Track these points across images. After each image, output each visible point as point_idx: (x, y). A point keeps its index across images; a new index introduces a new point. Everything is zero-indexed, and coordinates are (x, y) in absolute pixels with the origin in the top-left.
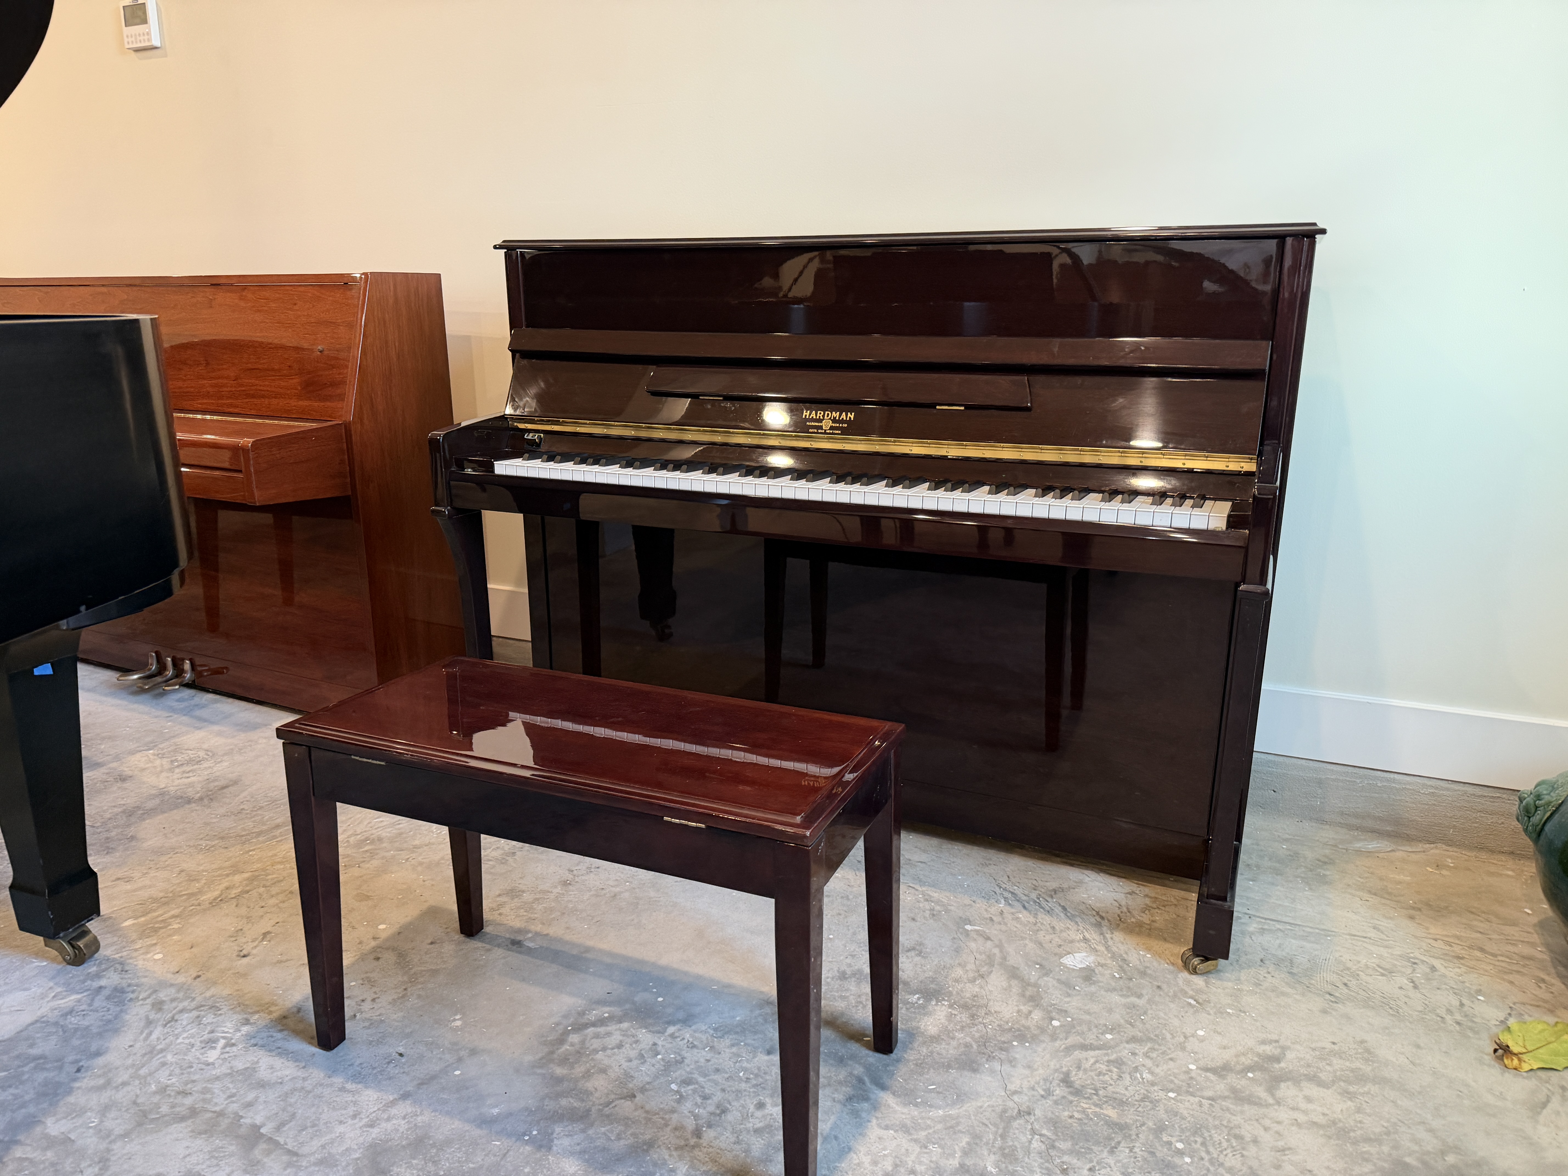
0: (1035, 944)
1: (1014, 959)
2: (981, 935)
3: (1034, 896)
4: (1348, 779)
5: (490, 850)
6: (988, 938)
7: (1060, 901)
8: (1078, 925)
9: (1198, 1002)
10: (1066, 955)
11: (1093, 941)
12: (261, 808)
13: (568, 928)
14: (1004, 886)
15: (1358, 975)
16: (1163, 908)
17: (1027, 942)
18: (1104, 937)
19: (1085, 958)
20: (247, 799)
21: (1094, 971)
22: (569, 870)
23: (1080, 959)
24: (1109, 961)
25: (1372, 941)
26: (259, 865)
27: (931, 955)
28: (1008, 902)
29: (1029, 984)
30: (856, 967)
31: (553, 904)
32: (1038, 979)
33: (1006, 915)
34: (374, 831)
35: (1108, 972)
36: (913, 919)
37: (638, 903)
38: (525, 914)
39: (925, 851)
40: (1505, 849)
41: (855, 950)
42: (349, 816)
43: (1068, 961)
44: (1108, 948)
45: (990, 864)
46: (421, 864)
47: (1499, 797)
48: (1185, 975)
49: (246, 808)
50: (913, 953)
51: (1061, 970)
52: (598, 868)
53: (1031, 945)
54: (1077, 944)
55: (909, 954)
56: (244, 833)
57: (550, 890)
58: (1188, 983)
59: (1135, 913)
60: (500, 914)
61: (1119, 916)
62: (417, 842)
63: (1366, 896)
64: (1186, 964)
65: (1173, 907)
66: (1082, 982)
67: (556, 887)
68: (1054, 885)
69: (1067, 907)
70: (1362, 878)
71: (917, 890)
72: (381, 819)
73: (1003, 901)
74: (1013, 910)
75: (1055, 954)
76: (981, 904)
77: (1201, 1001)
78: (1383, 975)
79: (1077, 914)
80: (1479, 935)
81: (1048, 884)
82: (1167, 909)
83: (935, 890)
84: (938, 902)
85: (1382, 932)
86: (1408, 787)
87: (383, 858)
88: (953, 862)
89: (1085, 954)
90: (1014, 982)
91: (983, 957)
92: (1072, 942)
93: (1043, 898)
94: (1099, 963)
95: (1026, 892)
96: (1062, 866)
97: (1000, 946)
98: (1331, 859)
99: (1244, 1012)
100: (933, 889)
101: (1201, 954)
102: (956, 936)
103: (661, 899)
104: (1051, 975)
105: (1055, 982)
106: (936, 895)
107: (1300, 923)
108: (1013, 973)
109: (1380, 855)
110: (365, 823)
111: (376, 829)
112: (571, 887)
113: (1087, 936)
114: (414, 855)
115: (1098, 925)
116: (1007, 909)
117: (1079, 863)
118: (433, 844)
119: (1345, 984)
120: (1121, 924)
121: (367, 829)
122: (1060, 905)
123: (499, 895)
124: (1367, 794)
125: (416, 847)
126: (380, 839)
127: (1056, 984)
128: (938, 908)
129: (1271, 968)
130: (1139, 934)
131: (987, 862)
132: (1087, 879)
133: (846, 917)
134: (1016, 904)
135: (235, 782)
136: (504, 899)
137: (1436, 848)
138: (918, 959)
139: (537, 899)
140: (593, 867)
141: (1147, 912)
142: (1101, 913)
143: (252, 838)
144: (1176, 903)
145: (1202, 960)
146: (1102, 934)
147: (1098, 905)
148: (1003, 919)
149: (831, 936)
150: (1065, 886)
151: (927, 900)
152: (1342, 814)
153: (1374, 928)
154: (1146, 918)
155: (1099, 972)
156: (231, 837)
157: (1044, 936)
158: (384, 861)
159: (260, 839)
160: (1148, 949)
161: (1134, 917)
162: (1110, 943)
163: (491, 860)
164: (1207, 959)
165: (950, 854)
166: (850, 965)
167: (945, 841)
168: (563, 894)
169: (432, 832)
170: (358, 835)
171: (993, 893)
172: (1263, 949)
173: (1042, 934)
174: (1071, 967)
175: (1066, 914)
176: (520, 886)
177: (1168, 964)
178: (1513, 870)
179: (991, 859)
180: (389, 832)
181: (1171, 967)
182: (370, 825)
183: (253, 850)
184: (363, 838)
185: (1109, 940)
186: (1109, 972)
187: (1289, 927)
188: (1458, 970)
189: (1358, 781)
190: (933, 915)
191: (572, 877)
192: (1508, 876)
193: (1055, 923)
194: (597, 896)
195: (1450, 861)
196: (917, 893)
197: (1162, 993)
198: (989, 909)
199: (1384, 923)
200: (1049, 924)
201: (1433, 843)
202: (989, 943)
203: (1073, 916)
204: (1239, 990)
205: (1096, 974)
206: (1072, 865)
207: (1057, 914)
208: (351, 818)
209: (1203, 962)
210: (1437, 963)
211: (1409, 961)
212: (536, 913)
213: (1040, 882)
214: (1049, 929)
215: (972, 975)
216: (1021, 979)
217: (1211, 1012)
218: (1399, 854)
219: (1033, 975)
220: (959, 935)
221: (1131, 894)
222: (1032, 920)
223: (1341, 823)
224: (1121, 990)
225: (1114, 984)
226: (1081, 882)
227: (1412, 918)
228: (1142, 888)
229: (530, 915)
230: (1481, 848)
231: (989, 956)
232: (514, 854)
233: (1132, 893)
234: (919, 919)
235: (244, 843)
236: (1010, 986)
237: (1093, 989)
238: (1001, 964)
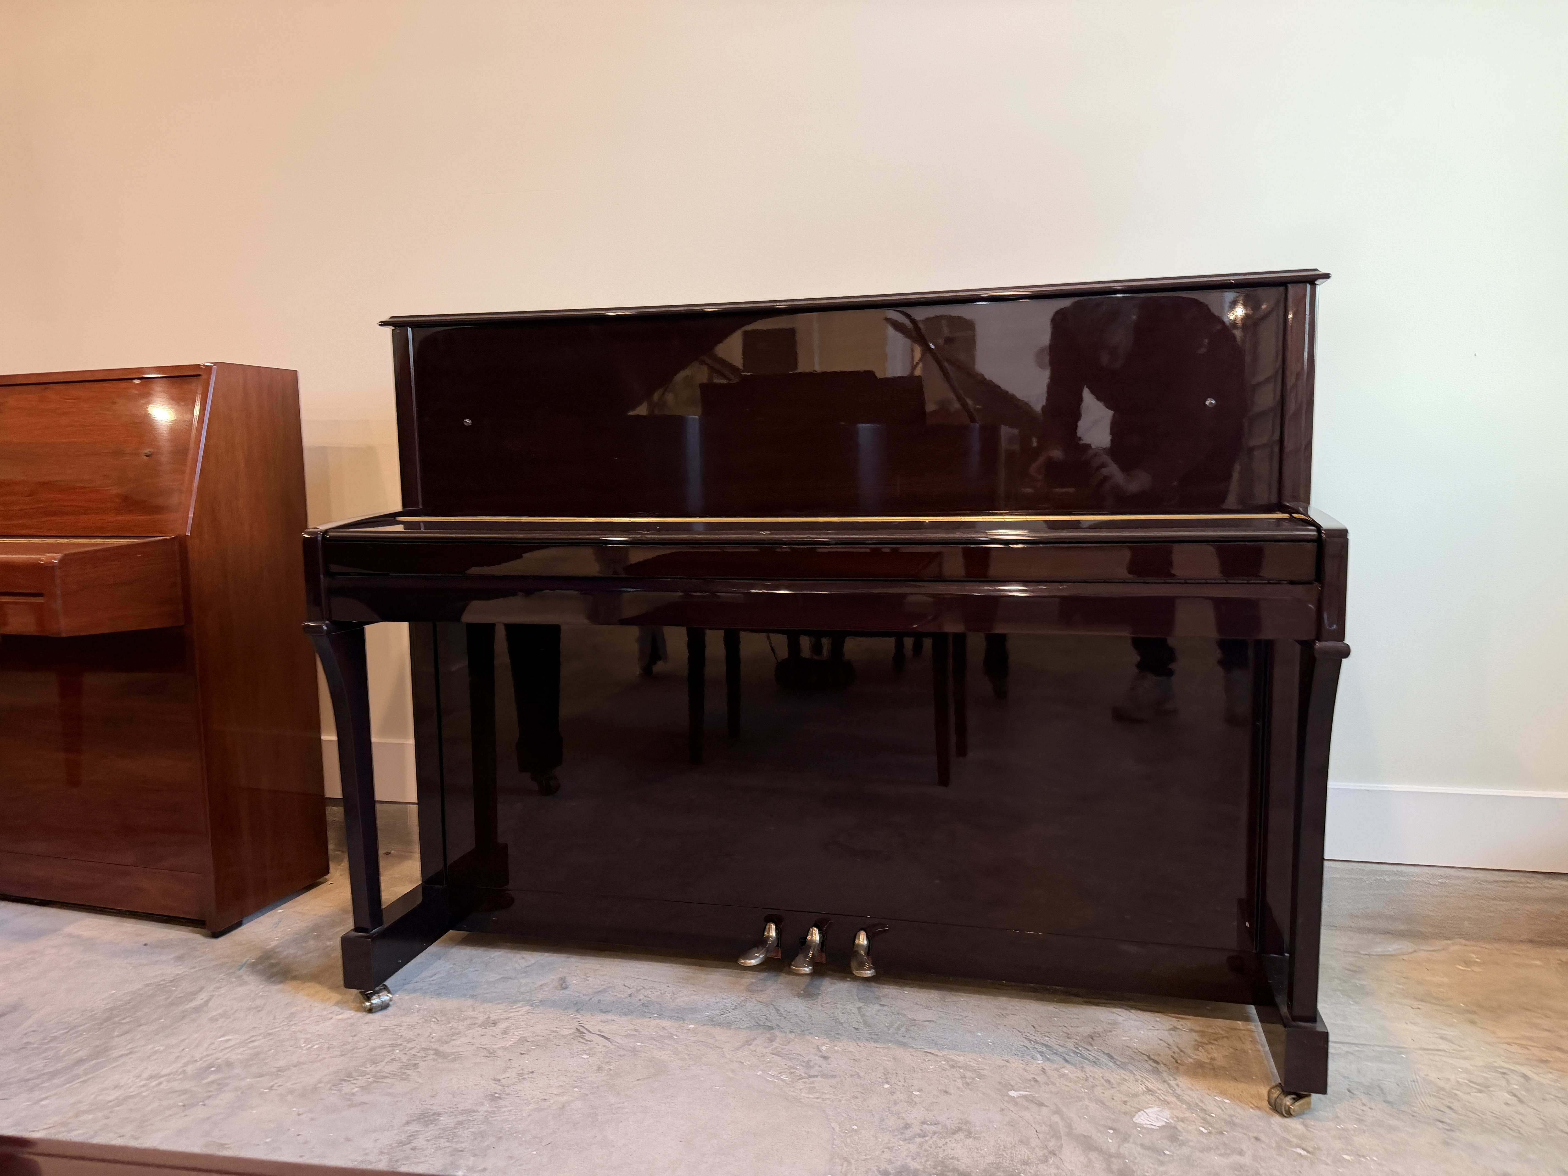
0: (1097, 1104)
1: (1082, 1127)
2: (1032, 1101)
3: (1070, 1045)
4: (1353, 876)
5: (383, 1063)
6: (1041, 1104)
7: (1102, 1048)
8: (1135, 1075)
9: (1308, 1152)
10: (1137, 1113)
11: (1158, 1092)
12: (54, 1039)
13: (510, 1157)
14: (1033, 1038)
15: (1456, 1095)
16: (1215, 1042)
17: (1087, 1102)
18: (1170, 1086)
19: (1160, 1114)
20: (34, 1029)
21: (1175, 1128)
22: (495, 1080)
23: (1155, 1116)
24: (1187, 1114)
25: (1447, 1054)
26: (55, 1119)
27: (984, 1135)
28: (1046, 1057)
29: (1111, 1156)
30: (899, 1163)
31: (483, 1127)
32: (1119, 1147)
33: (1049, 1072)
34: (220, 1055)
35: (1192, 1128)
36: (946, 1092)
37: (597, 1115)
38: (447, 1144)
39: (927, 1007)
40: (1522, 937)
41: (889, 1140)
42: (181, 1038)
43: (1141, 1119)
44: (1178, 1097)
45: (1008, 1014)
46: (291, 1092)
47: (1511, 881)
48: (1277, 1119)
49: (32, 1041)
50: (960, 1136)
51: (1140, 1132)
52: (532, 1072)
53: (1093, 1106)
54: (1143, 1098)
55: (956, 1136)
56: (32, 1075)
57: (475, 1108)
58: (1286, 1129)
59: (1189, 1051)
60: (414, 1149)
61: (1172, 1057)
62: (281, 1063)
63: (1416, 1004)
64: (1276, 1108)
65: (1225, 1039)
66: (1169, 1143)
67: (482, 1104)
68: (1087, 1030)
69: (1112, 1054)
70: (1399, 984)
71: (937, 1056)
72: (227, 1038)
73: (1039, 1056)
74: (1055, 1066)
75: (1125, 1113)
76: (1016, 1064)
77: (1310, 1149)
78: (1480, 1091)
79: (1127, 1061)
80: (1546, 1034)
81: (1080, 1030)
82: (1220, 1042)
83: (958, 1053)
84: (966, 1067)
85: (1453, 1043)
86: (1417, 879)
87: (236, 1089)
88: (966, 1017)
89: (1158, 1109)
90: (1093, 1155)
91: (1044, 1128)
92: (1136, 1095)
93: (1081, 1046)
94: (1177, 1118)
95: (1060, 1042)
96: (1087, 1007)
97: (1058, 1112)
98: (1358, 967)
99: (1364, 1157)
100: (954, 1052)
101: (1292, 1091)
102: (1003, 1107)
103: (626, 1104)
104: (1131, 1141)
105: (1139, 1149)
106: (961, 1059)
107: (1363, 1043)
108: (1087, 1144)
109: (1405, 957)
110: (206, 1045)
111: (222, 1050)
112: (502, 1102)
113: (1150, 1086)
114: (279, 1081)
115: (1156, 1072)
116: (1048, 1066)
117: (1104, 1001)
118: (304, 1063)
119: (1450, 1108)
120: (1180, 1067)
121: (210, 1052)
122: (1104, 1053)
123: (407, 1123)
124: (1376, 892)
125: (280, 1070)
126: (229, 1064)
127: (1142, 1151)
128: (969, 1074)
129: (1364, 1098)
130: (1204, 1076)
131: (1004, 1012)
132: (1120, 1019)
133: (865, 1100)
134: (1056, 1058)
135: (14, 1008)
136: (414, 1127)
137: (1453, 944)
138: (969, 1142)
139: (460, 1123)
140: (525, 1071)
141: (1200, 1048)
142: (1152, 1057)
143: (43, 1082)
144: (1227, 1035)
145: (1294, 1099)
146: (1164, 1081)
147: (1145, 1047)
148: (1048, 1078)
149: (855, 1127)
150: (1099, 1029)
151: (953, 1067)
152: (1352, 916)
153: (1442, 1038)
154: (1202, 1056)
155: (1183, 1128)
156: (12, 1083)
157: (1103, 1093)
158: (239, 1093)
159: (56, 1081)
160: (1223, 1093)
161: (1190, 1057)
162: (1178, 1091)
163: (386, 1077)
164: (1299, 1097)
165: (958, 1007)
166: (890, 1162)
167: (946, 993)
168: (494, 1112)
169: (301, 1048)
170: (196, 1061)
171: (1025, 1048)
172: (1344, 1077)
173: (1098, 1091)
174: (1149, 1126)
175: (1115, 1063)
176: (434, 1108)
177: (1252, 1108)
178: (1539, 959)
179: (1006, 1009)
180: (241, 1054)
181: (1258, 1112)
182: (213, 1046)
183: (46, 1098)
184: (205, 1064)
185: (1176, 1088)
186: (1194, 1127)
187: (1358, 1049)
188: (1550, 1076)
189: (1365, 877)
190: (968, 1084)
191: (501, 1088)
192: (1537, 966)
193: (1108, 1075)
194: (539, 1110)
195: (1475, 956)
196: (938, 1059)
197: (1264, 1146)
198: (1027, 1068)
199: (1449, 1032)
200: (1103, 1078)
201: (1449, 939)
202: (1044, 1110)
203: (1125, 1063)
204: (1343, 1129)
205: (1180, 1131)
206: (1097, 1004)
207: (1106, 1064)
208: (184, 1040)
209: (1295, 1100)
210: (1526, 1070)
211: (1498, 1072)
212: (462, 1142)
213: (1070, 1028)
214: (1105, 1083)
215: (1041, 1153)
216: (1099, 1150)
217: (1329, 1162)
218: (1422, 955)
219: (1110, 1143)
220: (1006, 1104)
221: (1174, 1031)
222: (1081, 1074)
223: (1351, 927)
224: (1217, 1148)
225: (1205, 1141)
226: (1115, 1023)
227: (1473, 1022)
228: (1182, 1022)
229: (455, 1146)
230: (1500, 939)
231: (1051, 1126)
232: (416, 1065)
233: (1175, 1029)
234: (952, 1091)
235: (32, 1089)
236: (1090, 1161)
237: (1185, 1150)
238: (1069, 1134)
